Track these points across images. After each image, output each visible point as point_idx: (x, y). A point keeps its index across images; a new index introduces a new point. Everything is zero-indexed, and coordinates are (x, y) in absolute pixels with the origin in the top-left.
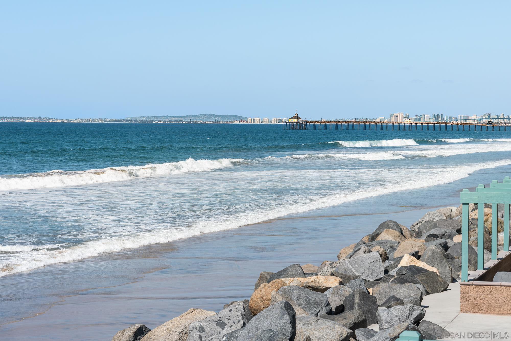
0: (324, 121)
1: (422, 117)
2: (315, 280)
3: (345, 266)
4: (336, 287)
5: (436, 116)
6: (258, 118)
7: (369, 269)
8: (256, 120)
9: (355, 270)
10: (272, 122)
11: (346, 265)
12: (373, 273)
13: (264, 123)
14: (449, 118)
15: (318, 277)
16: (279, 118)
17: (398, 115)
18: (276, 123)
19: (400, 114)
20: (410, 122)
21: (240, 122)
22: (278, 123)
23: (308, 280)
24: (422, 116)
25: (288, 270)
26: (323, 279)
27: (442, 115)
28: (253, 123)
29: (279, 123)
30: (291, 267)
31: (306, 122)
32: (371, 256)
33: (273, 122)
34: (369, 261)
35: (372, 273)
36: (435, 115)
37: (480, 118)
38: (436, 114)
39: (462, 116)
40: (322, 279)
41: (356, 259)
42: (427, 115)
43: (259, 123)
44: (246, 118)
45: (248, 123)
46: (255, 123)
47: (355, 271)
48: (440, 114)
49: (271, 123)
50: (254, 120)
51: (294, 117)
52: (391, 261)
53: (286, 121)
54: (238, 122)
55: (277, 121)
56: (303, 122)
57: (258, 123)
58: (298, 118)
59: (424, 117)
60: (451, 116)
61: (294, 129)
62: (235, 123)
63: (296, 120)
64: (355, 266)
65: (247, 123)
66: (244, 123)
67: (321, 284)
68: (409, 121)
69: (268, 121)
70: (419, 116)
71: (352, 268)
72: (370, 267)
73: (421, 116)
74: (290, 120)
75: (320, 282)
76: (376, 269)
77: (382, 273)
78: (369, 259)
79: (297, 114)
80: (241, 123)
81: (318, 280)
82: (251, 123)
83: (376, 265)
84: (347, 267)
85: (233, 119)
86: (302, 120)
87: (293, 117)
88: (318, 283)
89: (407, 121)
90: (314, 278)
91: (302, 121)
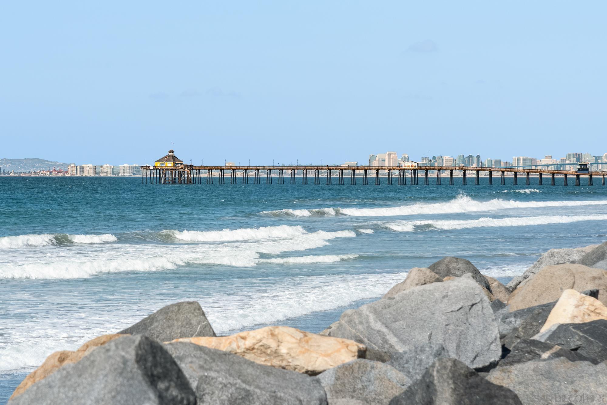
0: (231, 165)
1: (436, 161)
2: (264, 342)
3: (360, 327)
4: (346, 368)
5: (467, 159)
6: (89, 165)
7: (445, 332)
8: (85, 170)
9: (396, 335)
10: (119, 173)
11: (361, 323)
12: (462, 348)
13: (102, 175)
14: (493, 163)
15: (276, 333)
16: (134, 165)
17: (387, 157)
18: (127, 175)
19: (389, 155)
20: (414, 168)
21: (51, 172)
22: (133, 176)
23: (234, 346)
24: (437, 159)
25: (156, 324)
26: (294, 340)
27: (478, 157)
28: (78, 175)
29: (134, 174)
30: (167, 313)
31: (192, 167)
32: (453, 291)
33: (121, 174)
34: (443, 306)
35: (458, 346)
36: (463, 156)
37: (559, 162)
38: (466, 155)
39: (521, 158)
40: (288, 338)
41: (397, 302)
42: (447, 157)
43: (93, 176)
44: (65, 165)
45: (69, 175)
46: (84, 175)
47: (395, 339)
48: (475, 155)
49: (116, 176)
50: (82, 169)
51: (167, 158)
52: (513, 319)
53: (149, 167)
54: (48, 175)
55: (131, 172)
56: (185, 168)
57: (89, 175)
58: (174, 159)
59: (440, 161)
60: (498, 159)
61: (167, 182)
62: (41, 176)
63: (170, 164)
64: (397, 325)
65: (67, 175)
66: (60, 175)
67: (287, 357)
68: (410, 164)
69: (110, 171)
70: (431, 158)
71: (384, 330)
72: (451, 327)
73: (434, 158)
74: (158, 165)
75: (283, 350)
76: (472, 332)
77: (493, 347)
78: (445, 300)
79: (172, 151)
80: (54, 175)
81: (273, 344)
82: (75, 176)
83: (472, 320)
84: (369, 327)
85: (37, 167)
86: (184, 164)
87: (165, 157)
88: (276, 353)
89: (407, 165)
90: (259, 337)
91: (182, 166)
